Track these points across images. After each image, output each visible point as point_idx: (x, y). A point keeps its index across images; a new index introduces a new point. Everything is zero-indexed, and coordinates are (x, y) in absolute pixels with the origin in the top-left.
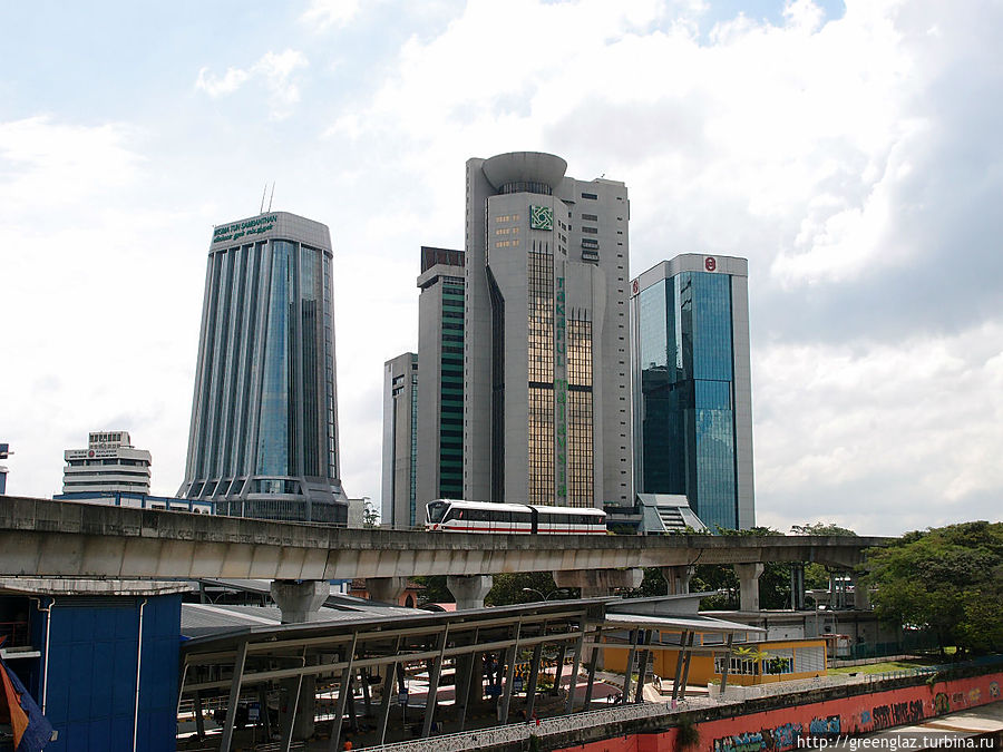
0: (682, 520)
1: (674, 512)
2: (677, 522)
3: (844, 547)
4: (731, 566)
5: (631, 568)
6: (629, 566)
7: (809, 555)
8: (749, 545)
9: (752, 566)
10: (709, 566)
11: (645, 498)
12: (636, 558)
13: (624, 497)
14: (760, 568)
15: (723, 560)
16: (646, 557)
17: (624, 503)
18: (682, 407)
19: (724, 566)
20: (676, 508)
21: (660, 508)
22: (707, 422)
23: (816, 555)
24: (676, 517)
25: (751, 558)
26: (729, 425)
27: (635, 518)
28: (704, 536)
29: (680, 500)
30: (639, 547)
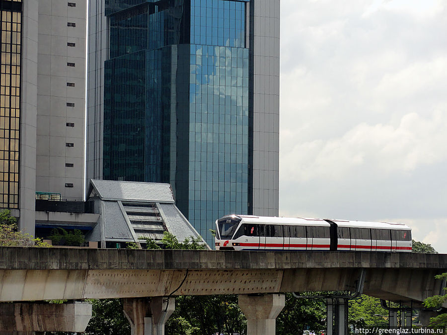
0: (162, 223)
1: (149, 210)
2: (154, 227)
3: (412, 271)
4: (233, 299)
5: (71, 301)
6: (68, 297)
7: (357, 282)
8: (262, 265)
9: (266, 298)
10: (198, 298)
11: (105, 188)
12: (80, 285)
13: (70, 186)
14: (279, 302)
15: (221, 288)
16: (98, 282)
17: (69, 195)
18: (168, 41)
19: (224, 298)
20: (152, 205)
21: (126, 204)
22: (209, 66)
23: (367, 282)
24: (153, 219)
25: (265, 286)
26: (243, 72)
27: (85, 218)
28: (193, 251)
29: (161, 192)
30: (85, 266)
